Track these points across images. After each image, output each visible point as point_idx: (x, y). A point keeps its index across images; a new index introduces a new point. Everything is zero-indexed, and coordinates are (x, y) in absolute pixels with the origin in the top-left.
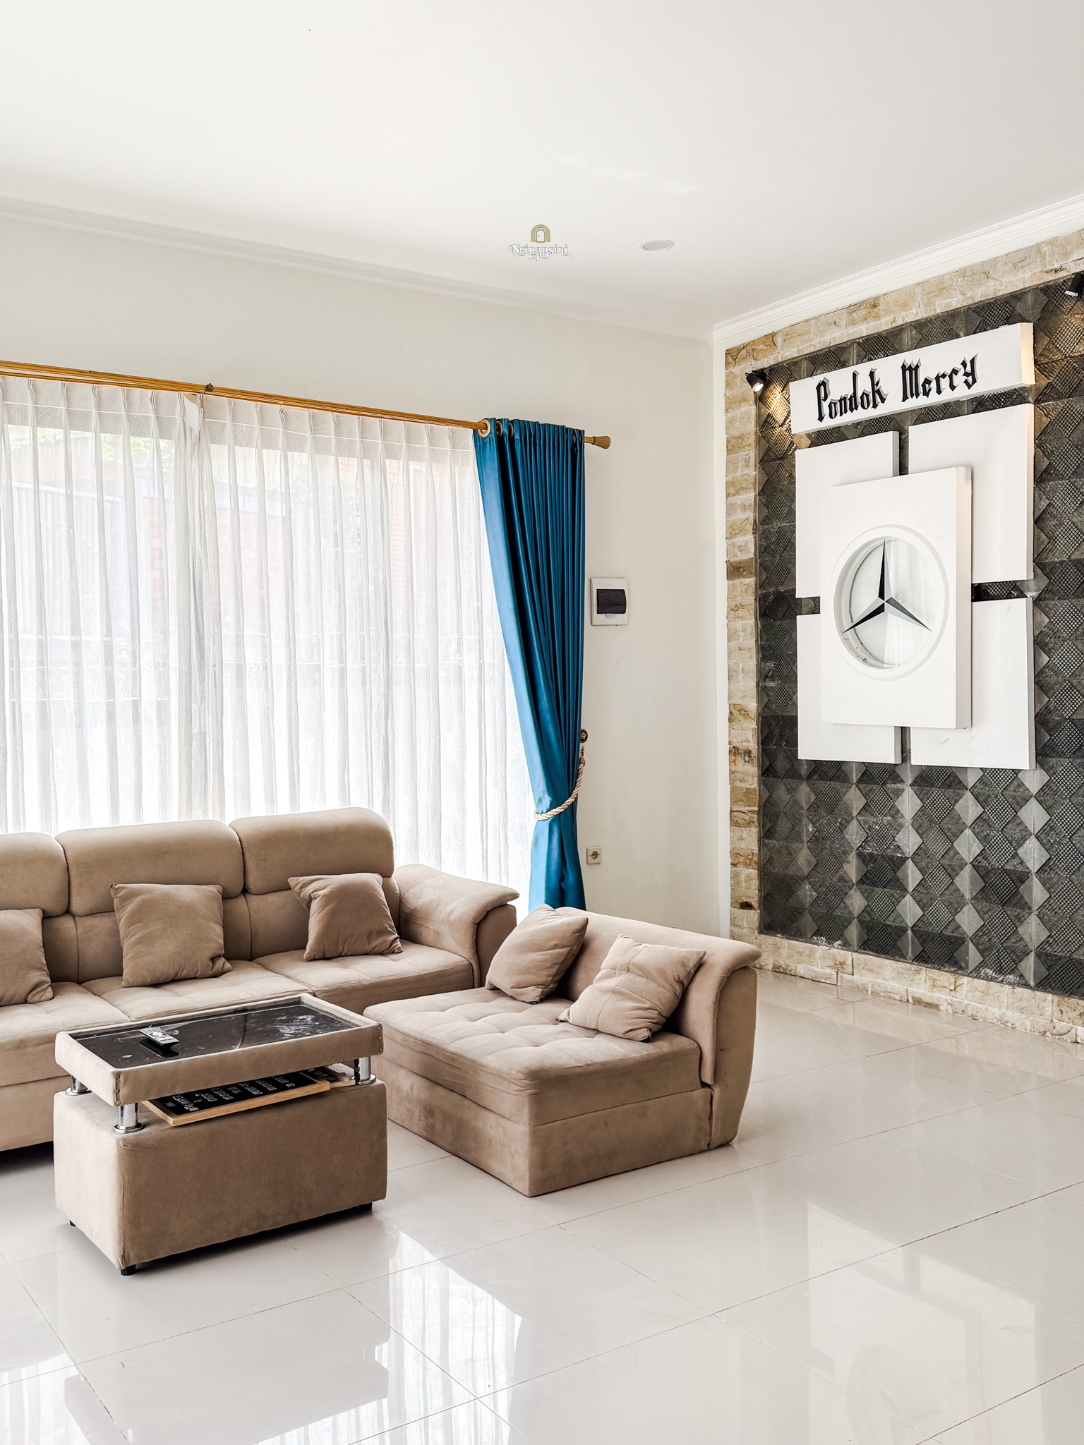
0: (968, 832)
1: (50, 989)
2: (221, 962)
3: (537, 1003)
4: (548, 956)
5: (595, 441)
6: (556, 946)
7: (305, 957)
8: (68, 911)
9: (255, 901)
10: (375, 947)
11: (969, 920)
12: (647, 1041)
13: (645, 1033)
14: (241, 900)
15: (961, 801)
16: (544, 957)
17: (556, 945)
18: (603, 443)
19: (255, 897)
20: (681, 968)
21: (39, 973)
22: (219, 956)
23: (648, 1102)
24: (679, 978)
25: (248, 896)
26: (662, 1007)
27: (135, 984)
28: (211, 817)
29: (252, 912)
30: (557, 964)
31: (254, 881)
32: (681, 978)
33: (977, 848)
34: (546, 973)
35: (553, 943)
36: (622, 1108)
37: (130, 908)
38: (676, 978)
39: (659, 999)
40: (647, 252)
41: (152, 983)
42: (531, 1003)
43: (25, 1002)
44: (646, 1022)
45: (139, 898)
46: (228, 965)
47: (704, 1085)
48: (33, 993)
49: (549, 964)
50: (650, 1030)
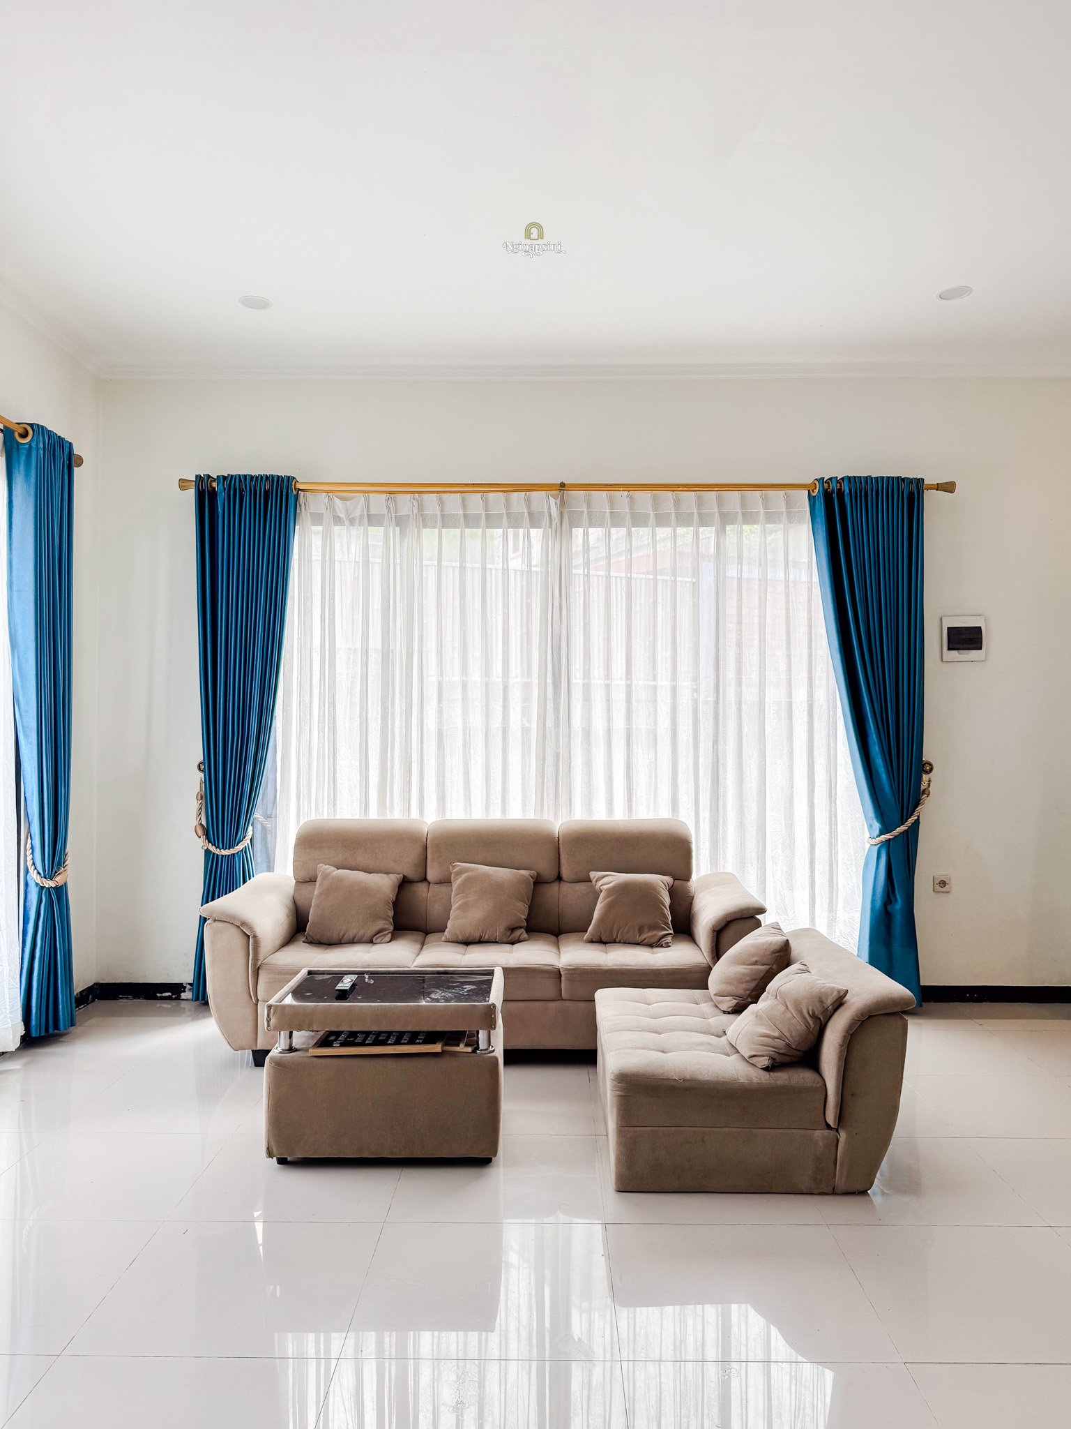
1: (390, 935)
2: (517, 933)
3: (729, 1013)
4: (748, 971)
5: (939, 487)
6: (755, 963)
7: (585, 938)
8: (425, 879)
9: (566, 888)
10: (645, 939)
12: (766, 1069)
13: (765, 1062)
14: (555, 886)
16: (745, 971)
17: (756, 961)
18: (949, 487)
19: (567, 884)
20: (818, 1004)
21: (384, 922)
22: (521, 927)
23: (755, 1130)
24: (814, 1012)
25: (562, 883)
26: (791, 1039)
27: (450, 940)
28: (545, 817)
29: (561, 896)
30: (755, 980)
31: (565, 873)
32: (816, 1013)
34: (744, 986)
35: (755, 959)
36: (724, 1129)
37: (459, 881)
38: (811, 1013)
39: (790, 1030)
40: (943, 301)
41: (465, 941)
42: (724, 1012)
43: (371, 942)
44: (769, 1051)
45: (464, 876)
46: (525, 935)
47: (828, 1127)
48: (377, 936)
49: (748, 978)
50: (773, 1059)
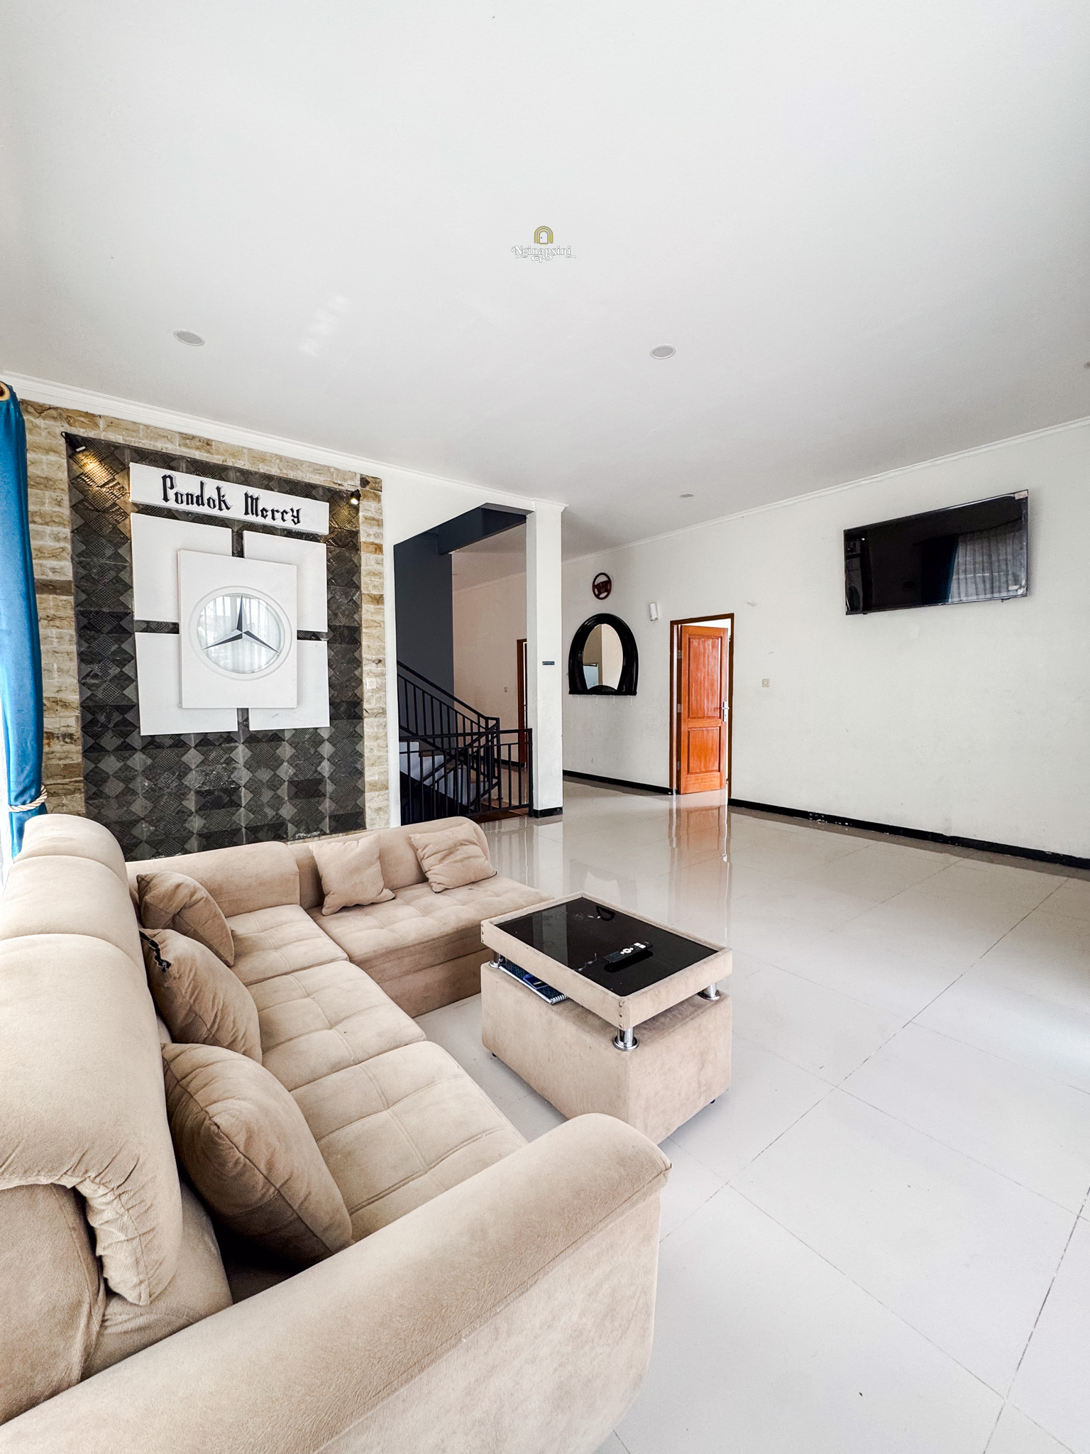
0: (285, 764)
11: (287, 811)
15: (281, 748)
33: (291, 771)
